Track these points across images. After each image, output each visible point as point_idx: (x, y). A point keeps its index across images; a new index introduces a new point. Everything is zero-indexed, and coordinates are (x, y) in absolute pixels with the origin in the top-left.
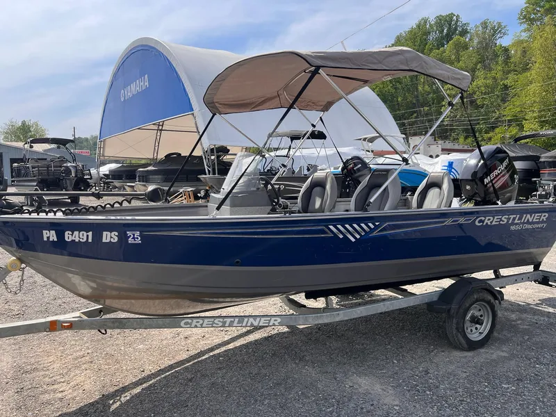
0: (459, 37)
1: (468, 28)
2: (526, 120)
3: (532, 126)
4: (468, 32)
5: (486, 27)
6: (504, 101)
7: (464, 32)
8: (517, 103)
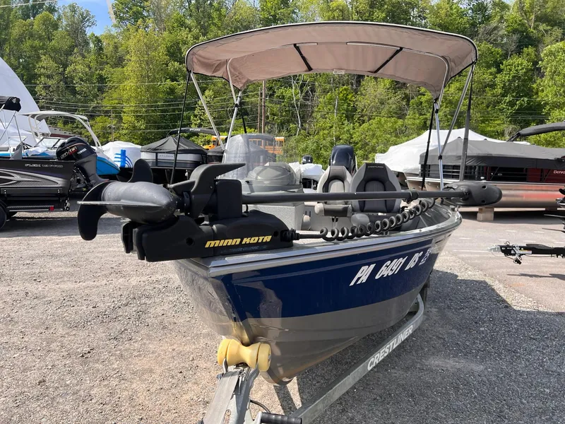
0: (48, 13)
1: (57, 7)
2: (124, 112)
3: (130, 119)
4: (56, 11)
5: (75, 11)
6: (101, 90)
7: (52, 10)
8: (115, 96)
